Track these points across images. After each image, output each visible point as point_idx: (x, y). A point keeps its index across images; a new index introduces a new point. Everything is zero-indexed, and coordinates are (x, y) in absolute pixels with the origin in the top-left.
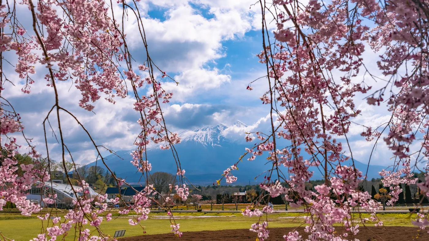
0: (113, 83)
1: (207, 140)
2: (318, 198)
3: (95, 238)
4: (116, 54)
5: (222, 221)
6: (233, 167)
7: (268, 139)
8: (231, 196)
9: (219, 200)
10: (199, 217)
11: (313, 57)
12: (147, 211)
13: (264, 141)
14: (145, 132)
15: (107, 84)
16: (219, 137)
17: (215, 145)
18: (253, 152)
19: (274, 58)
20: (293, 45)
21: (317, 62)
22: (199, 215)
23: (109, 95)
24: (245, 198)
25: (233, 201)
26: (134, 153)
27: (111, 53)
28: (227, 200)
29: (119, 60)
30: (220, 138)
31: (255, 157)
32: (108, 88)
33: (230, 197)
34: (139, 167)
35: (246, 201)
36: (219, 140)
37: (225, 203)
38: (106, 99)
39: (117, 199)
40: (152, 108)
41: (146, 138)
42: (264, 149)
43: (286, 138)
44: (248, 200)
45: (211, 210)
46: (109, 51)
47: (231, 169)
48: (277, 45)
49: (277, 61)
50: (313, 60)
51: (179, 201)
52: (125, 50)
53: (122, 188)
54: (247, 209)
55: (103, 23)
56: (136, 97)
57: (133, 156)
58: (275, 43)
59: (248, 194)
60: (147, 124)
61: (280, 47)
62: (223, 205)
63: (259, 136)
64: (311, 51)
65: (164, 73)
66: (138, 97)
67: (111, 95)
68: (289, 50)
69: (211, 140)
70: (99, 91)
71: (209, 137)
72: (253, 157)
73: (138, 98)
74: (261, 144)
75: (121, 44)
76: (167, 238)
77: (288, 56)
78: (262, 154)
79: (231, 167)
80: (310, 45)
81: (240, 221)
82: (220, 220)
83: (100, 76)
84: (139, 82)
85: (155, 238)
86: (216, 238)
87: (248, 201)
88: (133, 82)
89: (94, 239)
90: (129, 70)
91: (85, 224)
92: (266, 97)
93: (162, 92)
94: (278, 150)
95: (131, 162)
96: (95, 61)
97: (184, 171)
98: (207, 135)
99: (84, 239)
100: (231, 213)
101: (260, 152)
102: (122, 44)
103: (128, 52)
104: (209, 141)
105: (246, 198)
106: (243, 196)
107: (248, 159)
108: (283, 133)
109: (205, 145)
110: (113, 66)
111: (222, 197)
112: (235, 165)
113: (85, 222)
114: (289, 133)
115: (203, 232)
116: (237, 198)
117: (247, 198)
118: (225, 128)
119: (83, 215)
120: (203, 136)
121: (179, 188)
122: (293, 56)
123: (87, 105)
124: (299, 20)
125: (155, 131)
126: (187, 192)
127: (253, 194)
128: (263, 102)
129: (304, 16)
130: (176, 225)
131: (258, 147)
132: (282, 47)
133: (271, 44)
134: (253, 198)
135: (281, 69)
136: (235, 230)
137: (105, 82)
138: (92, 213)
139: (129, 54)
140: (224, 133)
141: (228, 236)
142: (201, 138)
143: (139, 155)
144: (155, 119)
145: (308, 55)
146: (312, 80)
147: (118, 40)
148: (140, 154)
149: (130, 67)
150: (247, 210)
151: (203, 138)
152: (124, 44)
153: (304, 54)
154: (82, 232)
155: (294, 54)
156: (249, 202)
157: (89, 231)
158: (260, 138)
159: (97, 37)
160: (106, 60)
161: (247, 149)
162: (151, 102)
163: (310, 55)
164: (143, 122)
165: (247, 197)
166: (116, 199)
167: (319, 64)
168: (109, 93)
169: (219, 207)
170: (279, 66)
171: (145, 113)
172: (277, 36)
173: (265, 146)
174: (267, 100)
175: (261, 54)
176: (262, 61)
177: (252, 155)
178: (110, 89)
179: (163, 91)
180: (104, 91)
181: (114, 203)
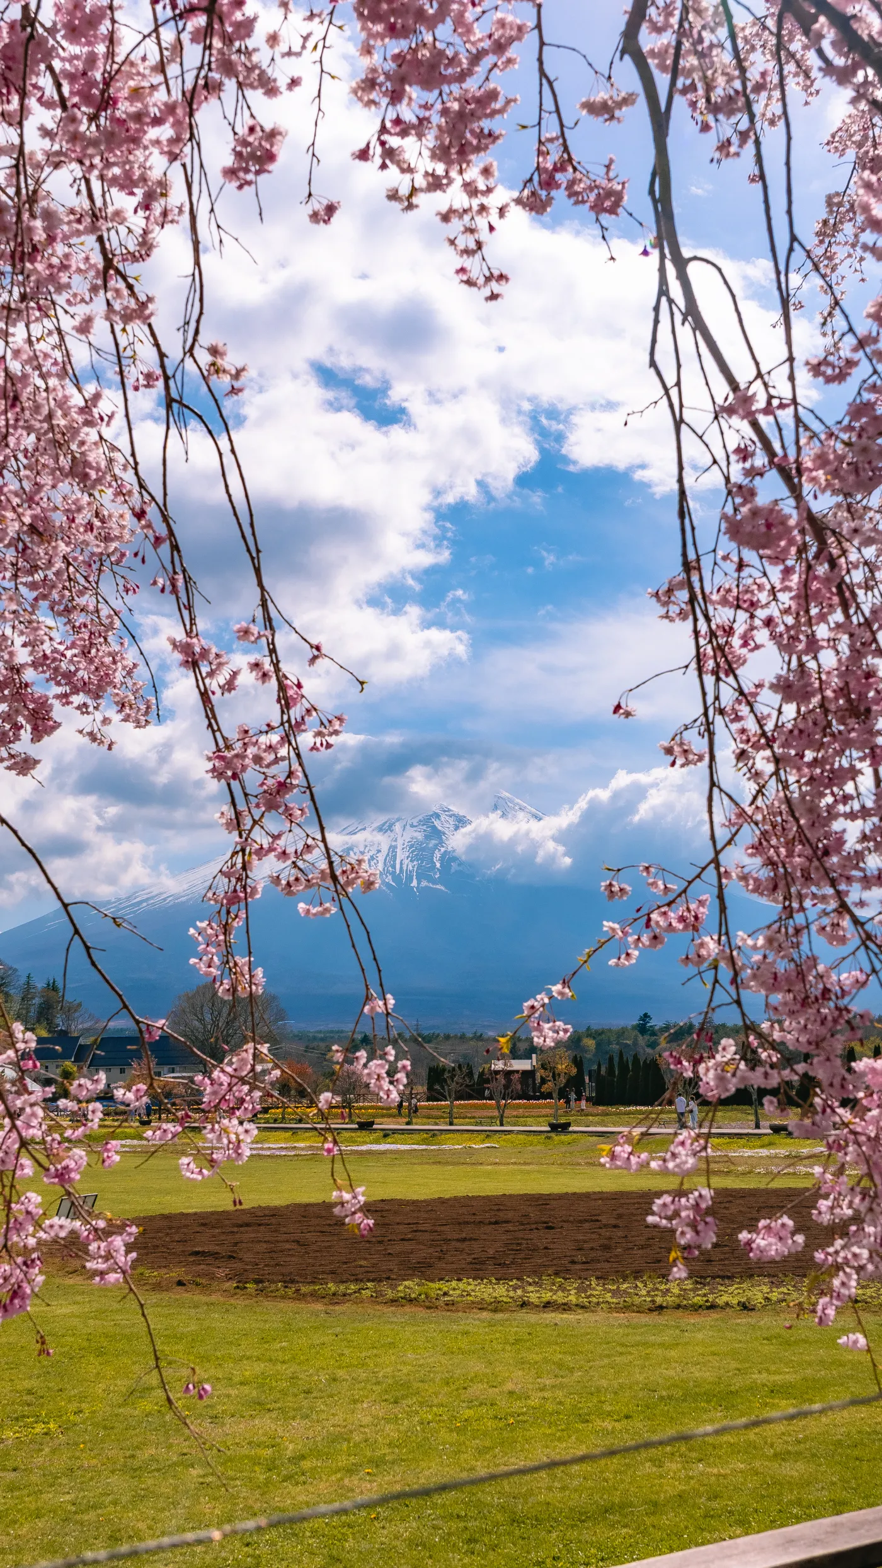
0: (107, 675)
1: (394, 867)
2: (864, 1102)
3: (61, 1227)
4: (115, 568)
5: (447, 1163)
6: (556, 988)
7: (685, 891)
8: (482, 1074)
9: (437, 1087)
10: (364, 1148)
11: (851, 601)
12: (247, 1131)
13: (671, 896)
14: (244, 855)
15: (86, 677)
16: (437, 855)
17: (424, 884)
18: (631, 935)
19: (713, 603)
20: (782, 557)
21: (866, 619)
22: (365, 1143)
23: (91, 717)
24: (530, 1081)
25: (487, 1093)
26: (205, 929)
27: (95, 567)
28: (467, 1086)
29: (127, 591)
30: (442, 859)
31: (636, 953)
32: (88, 692)
33: (476, 1077)
34: (218, 978)
35: (534, 1092)
36: (438, 865)
37: (457, 1099)
38: (81, 732)
39: (138, 1090)
40: (272, 771)
41: (247, 877)
42: (670, 924)
43: (754, 891)
44: (545, 1088)
45: (408, 1123)
46: (90, 558)
47: (551, 998)
48: (726, 558)
49: (722, 615)
50: (852, 611)
51: (289, 1091)
52: (173, 562)
53: (82, 1041)
54: (618, 1144)
55: (91, 468)
56: (214, 731)
57: (200, 938)
58: (714, 551)
59: (543, 1067)
60: (252, 827)
61: (734, 566)
62: (451, 1107)
63: (651, 881)
64: (843, 581)
65: (318, 648)
66: (219, 730)
67: (99, 716)
68: (765, 574)
69: (409, 866)
70: (56, 704)
71: (400, 855)
72: (628, 954)
73: (218, 734)
74: (659, 907)
75: (158, 541)
76: (247, 1225)
77: (763, 597)
78: (662, 942)
79: (550, 991)
80: (840, 557)
81: (515, 1163)
82: (439, 1160)
83: (62, 648)
84: (222, 678)
85: (204, 1225)
86: (427, 1227)
87: (542, 1093)
88: (199, 680)
89: (56, 1228)
90: (188, 634)
91: (22, 1177)
92: (681, 744)
93: (308, 711)
94: (740, 933)
95: (193, 961)
96: (44, 597)
97: (391, 1002)
98: (396, 847)
99: (24, 1229)
100: (482, 1136)
101: (655, 937)
102: (164, 540)
103: (184, 571)
104: (401, 868)
105: (534, 1080)
106: (525, 1073)
107: (613, 962)
108: (746, 870)
109: (388, 885)
110: (105, 611)
111: (446, 1075)
112: (564, 982)
113: (26, 1171)
114: (765, 873)
115: (381, 1205)
116: (503, 1081)
117: (538, 1080)
118: (461, 822)
119: (17, 1146)
120: (379, 851)
121: (369, 1059)
122: (780, 595)
123: (13, 752)
124: (811, 470)
125: (284, 853)
126: (399, 1076)
127: (561, 1067)
128: (671, 759)
129: (832, 457)
130: (352, 1188)
131: (649, 920)
132: (741, 566)
133: (700, 553)
134: (563, 1080)
135: (736, 642)
136: (497, 1197)
137: (77, 670)
138: (49, 1139)
139: (187, 580)
140: (458, 841)
141: (471, 1219)
142: (372, 858)
143: (221, 937)
144: (283, 808)
145: (832, 593)
146: (847, 683)
147: (149, 526)
148: (225, 934)
149: (191, 625)
150: (618, 1149)
151: (381, 857)
152: (168, 542)
153: (819, 590)
154: (13, 1205)
155: (784, 589)
156: (549, 1096)
157: (39, 1199)
158: (657, 887)
159: (56, 508)
160: (81, 593)
161: (611, 924)
162: (270, 747)
163: (840, 593)
164: (237, 818)
165: (538, 1076)
166: (134, 1088)
167: (876, 626)
168: (91, 709)
169: (435, 1113)
170: (729, 631)
171: (243, 788)
172: (735, 530)
173: (672, 915)
174: (686, 751)
175: (665, 587)
176: (671, 614)
177: (627, 946)
178: (97, 697)
179: (308, 706)
180: (76, 704)
181: (128, 1105)
